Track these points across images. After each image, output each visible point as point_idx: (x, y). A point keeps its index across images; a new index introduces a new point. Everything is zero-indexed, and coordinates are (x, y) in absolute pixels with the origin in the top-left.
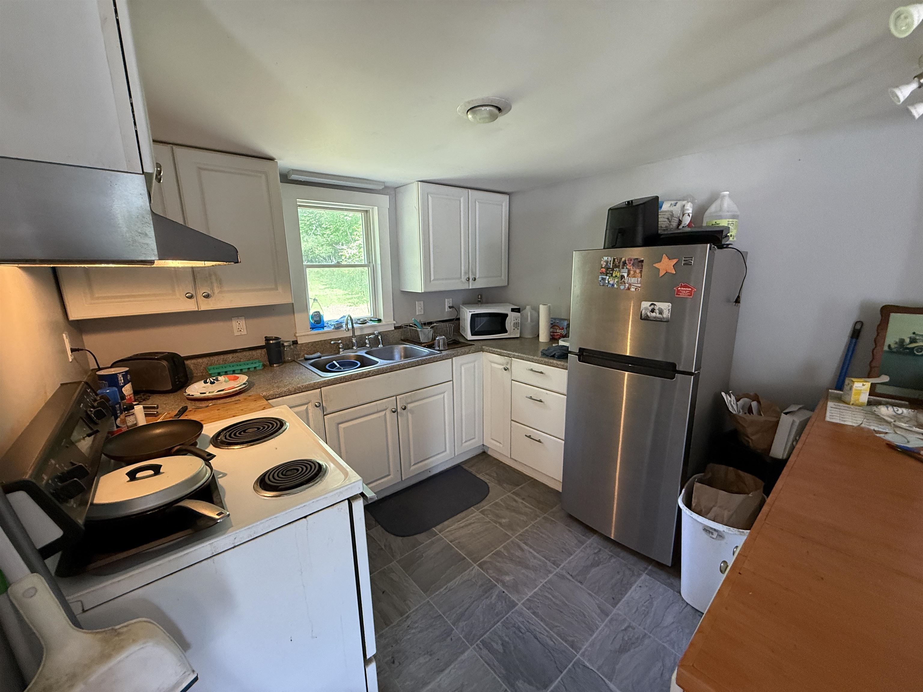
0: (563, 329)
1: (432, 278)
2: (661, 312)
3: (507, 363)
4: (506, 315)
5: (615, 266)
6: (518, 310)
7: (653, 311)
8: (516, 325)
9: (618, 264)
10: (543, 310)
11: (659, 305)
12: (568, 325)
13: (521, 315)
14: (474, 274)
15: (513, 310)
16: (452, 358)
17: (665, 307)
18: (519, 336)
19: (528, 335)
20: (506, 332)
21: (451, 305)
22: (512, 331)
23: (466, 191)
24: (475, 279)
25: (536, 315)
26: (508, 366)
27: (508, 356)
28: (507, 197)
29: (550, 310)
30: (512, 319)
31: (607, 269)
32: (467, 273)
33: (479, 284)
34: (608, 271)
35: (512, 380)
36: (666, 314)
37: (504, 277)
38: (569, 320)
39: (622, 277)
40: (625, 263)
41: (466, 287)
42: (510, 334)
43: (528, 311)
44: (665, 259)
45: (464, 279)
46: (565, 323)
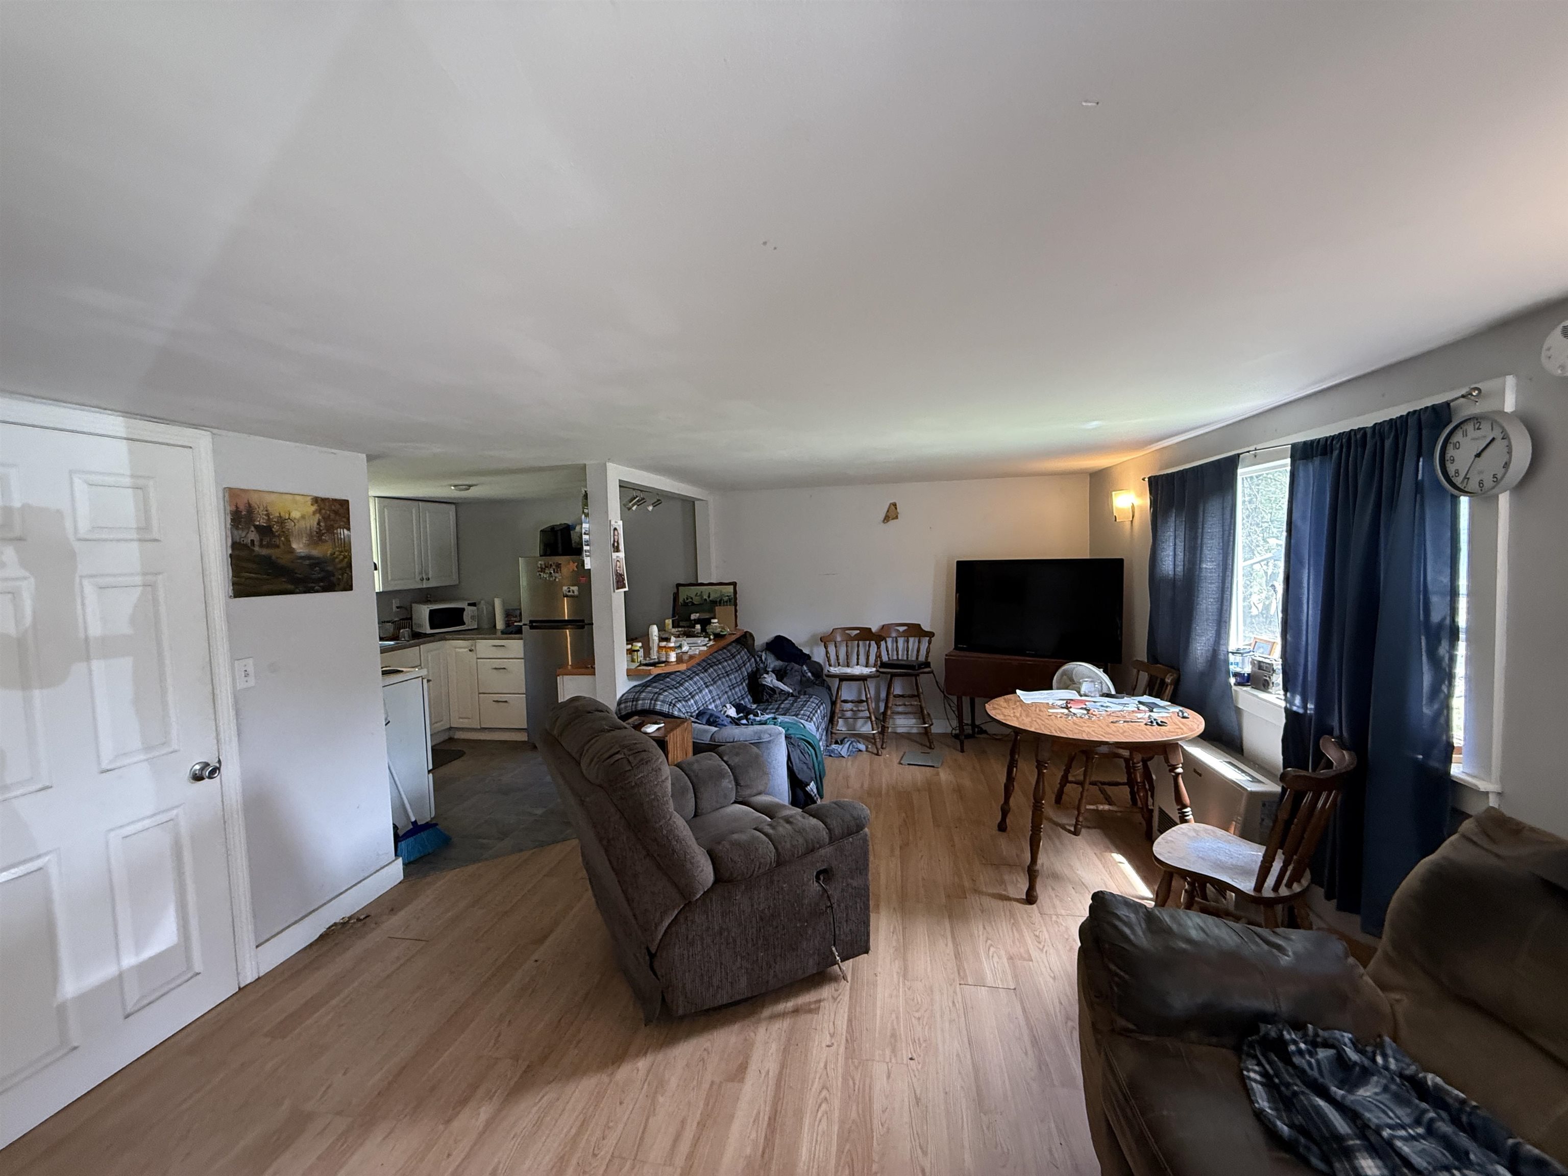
0: (516, 617)
1: (390, 578)
2: (573, 592)
3: (472, 646)
4: (463, 610)
5: (546, 567)
6: (474, 604)
7: (569, 591)
8: (473, 617)
9: (547, 566)
10: (498, 603)
11: (572, 588)
12: (521, 614)
13: (478, 609)
14: (427, 574)
15: (469, 605)
16: (419, 646)
17: (575, 588)
18: (476, 627)
19: (485, 625)
20: (464, 624)
21: (398, 605)
22: (469, 622)
23: (416, 503)
24: (428, 579)
25: (491, 608)
26: (473, 648)
27: (473, 639)
28: (453, 507)
29: (504, 603)
30: (469, 612)
31: (541, 568)
32: (421, 573)
33: (432, 584)
34: (543, 570)
35: (478, 658)
36: (576, 593)
37: (455, 576)
38: (520, 609)
39: (551, 573)
40: (551, 565)
41: (420, 586)
42: (468, 626)
43: (483, 606)
44: (571, 563)
45: (418, 579)
46: (518, 612)
